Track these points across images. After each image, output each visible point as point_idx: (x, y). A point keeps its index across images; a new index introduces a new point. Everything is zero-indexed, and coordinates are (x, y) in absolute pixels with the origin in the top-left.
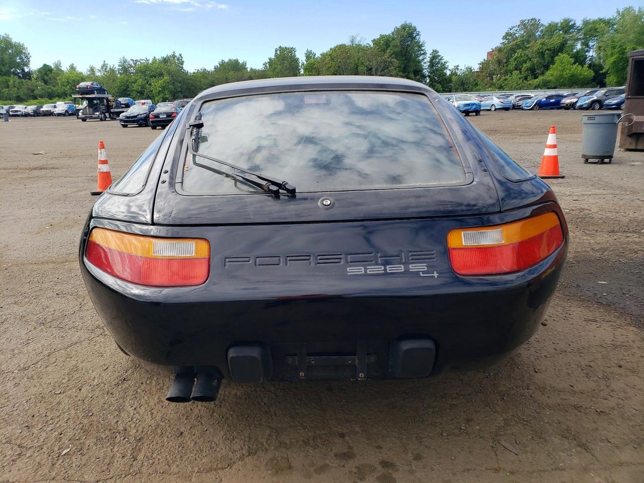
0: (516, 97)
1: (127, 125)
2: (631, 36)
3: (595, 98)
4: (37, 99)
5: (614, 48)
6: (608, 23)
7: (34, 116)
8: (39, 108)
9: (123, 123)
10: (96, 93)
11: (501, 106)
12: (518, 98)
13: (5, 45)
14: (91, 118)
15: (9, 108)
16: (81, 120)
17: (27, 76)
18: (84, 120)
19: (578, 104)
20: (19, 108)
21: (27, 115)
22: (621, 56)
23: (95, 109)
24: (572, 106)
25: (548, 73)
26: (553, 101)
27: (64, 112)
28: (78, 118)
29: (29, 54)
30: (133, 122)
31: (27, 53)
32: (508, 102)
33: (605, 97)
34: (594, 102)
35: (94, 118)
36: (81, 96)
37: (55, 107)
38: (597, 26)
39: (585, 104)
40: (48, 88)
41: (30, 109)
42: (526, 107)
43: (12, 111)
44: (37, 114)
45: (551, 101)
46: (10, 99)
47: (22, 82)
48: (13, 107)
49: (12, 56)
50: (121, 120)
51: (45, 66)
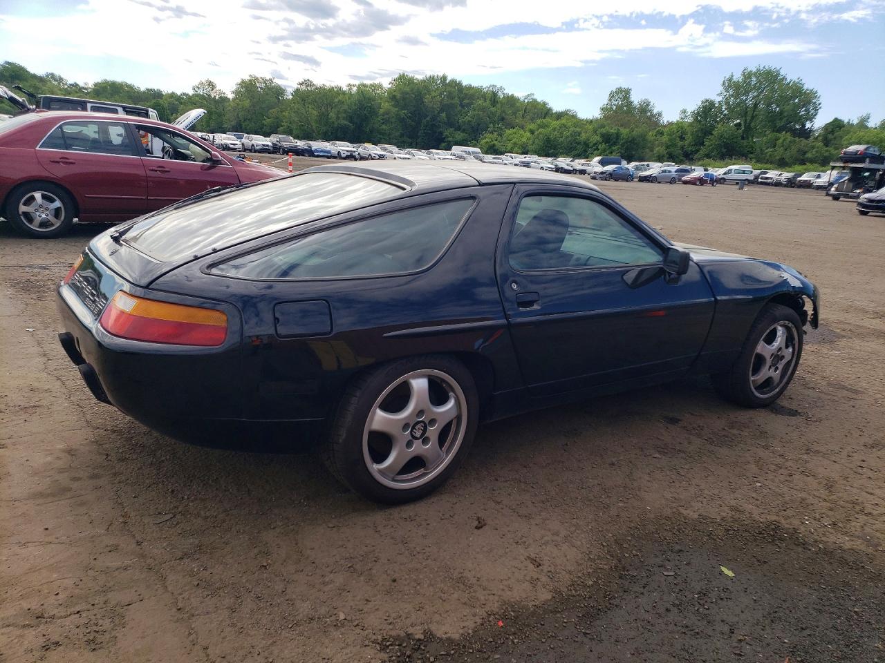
1: (869, 212)
4: (805, 164)
7: (786, 186)
8: (795, 177)
9: (861, 209)
10: (868, 160)
13: (793, 93)
14: (846, 196)
15: (761, 173)
16: (830, 198)
17: (806, 134)
18: (836, 198)
20: (773, 174)
21: (778, 184)
23: (859, 184)
27: (827, 184)
28: (827, 195)
29: (820, 104)
30: (878, 208)
31: (818, 103)
35: (851, 197)
36: (842, 165)
37: (819, 177)
40: (827, 151)
41: (786, 175)
43: (762, 178)
44: (791, 183)
46: (771, 163)
47: (794, 141)
48: (766, 173)
49: (798, 107)
50: (860, 204)
51: (836, 120)
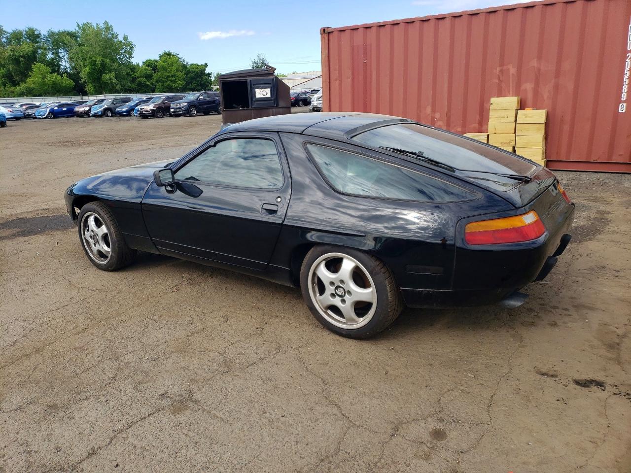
0: (21, 106)
2: (97, 50)
3: (106, 106)
5: (84, 59)
6: (72, 35)
11: (11, 115)
12: (24, 107)
19: (93, 112)
22: (93, 67)
24: (86, 114)
25: (29, 80)
26: (66, 109)
32: (18, 112)
33: (113, 106)
34: (106, 110)
38: (63, 38)
39: (99, 112)
42: (40, 116)
45: (64, 109)
